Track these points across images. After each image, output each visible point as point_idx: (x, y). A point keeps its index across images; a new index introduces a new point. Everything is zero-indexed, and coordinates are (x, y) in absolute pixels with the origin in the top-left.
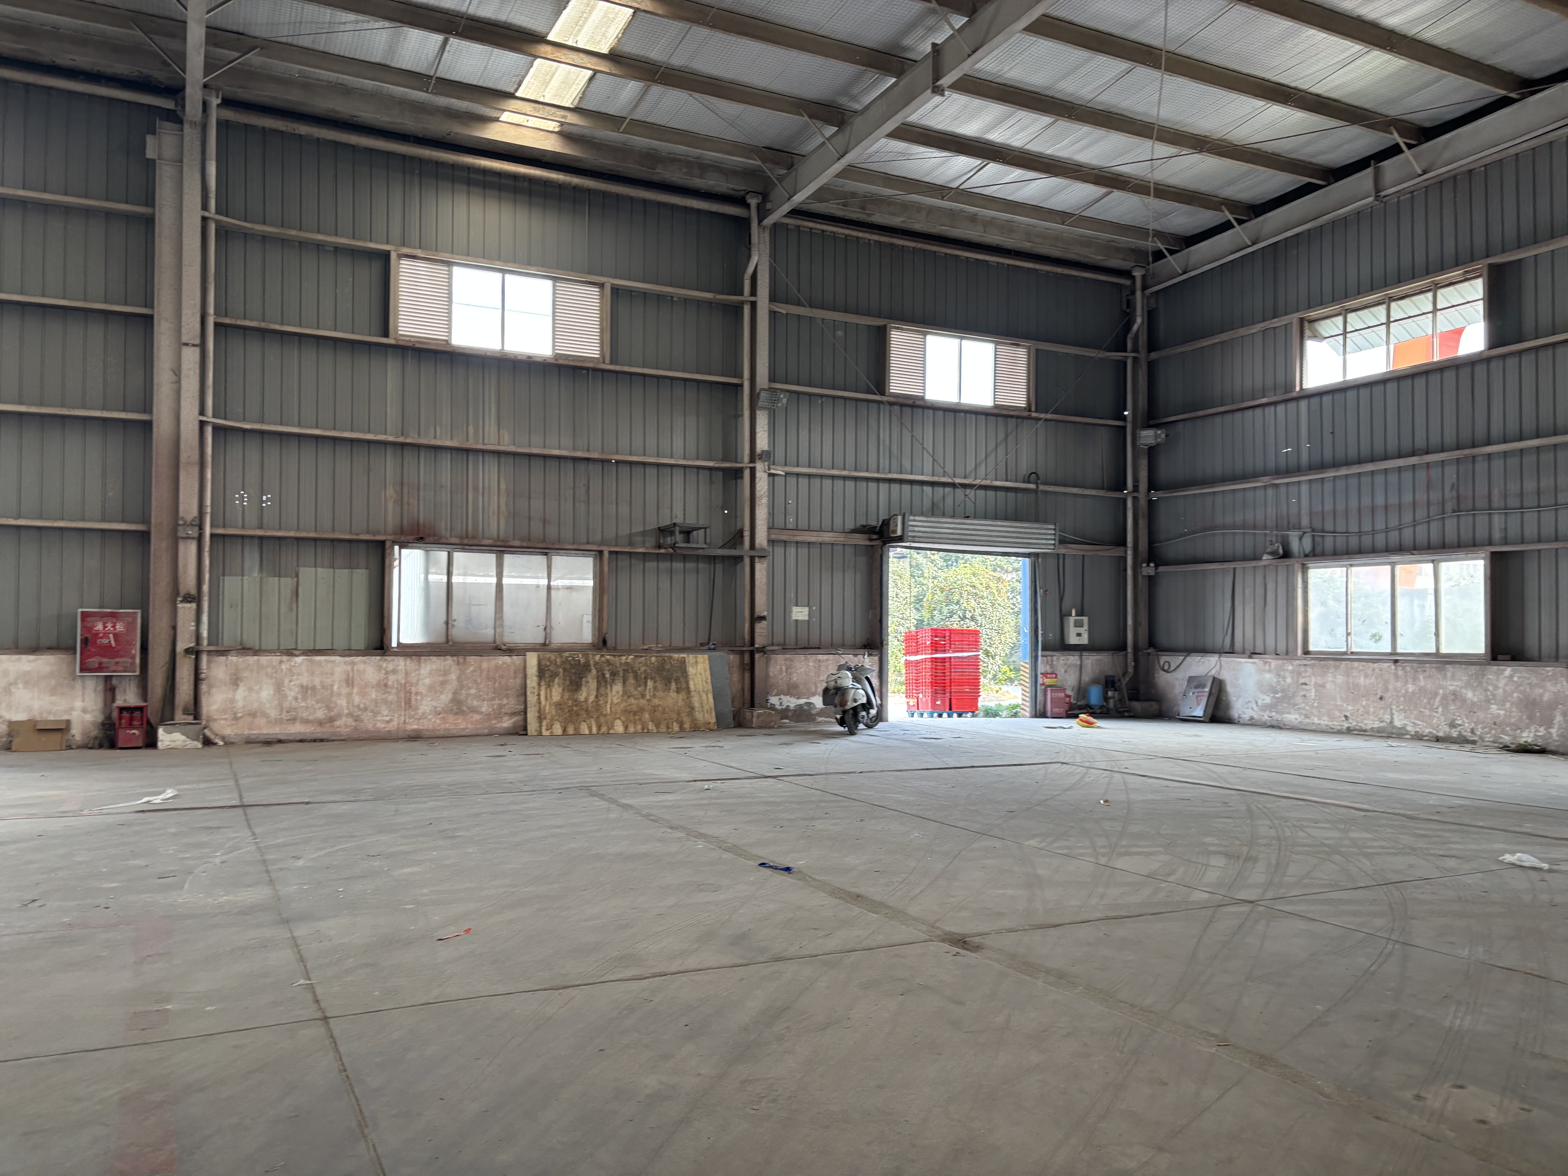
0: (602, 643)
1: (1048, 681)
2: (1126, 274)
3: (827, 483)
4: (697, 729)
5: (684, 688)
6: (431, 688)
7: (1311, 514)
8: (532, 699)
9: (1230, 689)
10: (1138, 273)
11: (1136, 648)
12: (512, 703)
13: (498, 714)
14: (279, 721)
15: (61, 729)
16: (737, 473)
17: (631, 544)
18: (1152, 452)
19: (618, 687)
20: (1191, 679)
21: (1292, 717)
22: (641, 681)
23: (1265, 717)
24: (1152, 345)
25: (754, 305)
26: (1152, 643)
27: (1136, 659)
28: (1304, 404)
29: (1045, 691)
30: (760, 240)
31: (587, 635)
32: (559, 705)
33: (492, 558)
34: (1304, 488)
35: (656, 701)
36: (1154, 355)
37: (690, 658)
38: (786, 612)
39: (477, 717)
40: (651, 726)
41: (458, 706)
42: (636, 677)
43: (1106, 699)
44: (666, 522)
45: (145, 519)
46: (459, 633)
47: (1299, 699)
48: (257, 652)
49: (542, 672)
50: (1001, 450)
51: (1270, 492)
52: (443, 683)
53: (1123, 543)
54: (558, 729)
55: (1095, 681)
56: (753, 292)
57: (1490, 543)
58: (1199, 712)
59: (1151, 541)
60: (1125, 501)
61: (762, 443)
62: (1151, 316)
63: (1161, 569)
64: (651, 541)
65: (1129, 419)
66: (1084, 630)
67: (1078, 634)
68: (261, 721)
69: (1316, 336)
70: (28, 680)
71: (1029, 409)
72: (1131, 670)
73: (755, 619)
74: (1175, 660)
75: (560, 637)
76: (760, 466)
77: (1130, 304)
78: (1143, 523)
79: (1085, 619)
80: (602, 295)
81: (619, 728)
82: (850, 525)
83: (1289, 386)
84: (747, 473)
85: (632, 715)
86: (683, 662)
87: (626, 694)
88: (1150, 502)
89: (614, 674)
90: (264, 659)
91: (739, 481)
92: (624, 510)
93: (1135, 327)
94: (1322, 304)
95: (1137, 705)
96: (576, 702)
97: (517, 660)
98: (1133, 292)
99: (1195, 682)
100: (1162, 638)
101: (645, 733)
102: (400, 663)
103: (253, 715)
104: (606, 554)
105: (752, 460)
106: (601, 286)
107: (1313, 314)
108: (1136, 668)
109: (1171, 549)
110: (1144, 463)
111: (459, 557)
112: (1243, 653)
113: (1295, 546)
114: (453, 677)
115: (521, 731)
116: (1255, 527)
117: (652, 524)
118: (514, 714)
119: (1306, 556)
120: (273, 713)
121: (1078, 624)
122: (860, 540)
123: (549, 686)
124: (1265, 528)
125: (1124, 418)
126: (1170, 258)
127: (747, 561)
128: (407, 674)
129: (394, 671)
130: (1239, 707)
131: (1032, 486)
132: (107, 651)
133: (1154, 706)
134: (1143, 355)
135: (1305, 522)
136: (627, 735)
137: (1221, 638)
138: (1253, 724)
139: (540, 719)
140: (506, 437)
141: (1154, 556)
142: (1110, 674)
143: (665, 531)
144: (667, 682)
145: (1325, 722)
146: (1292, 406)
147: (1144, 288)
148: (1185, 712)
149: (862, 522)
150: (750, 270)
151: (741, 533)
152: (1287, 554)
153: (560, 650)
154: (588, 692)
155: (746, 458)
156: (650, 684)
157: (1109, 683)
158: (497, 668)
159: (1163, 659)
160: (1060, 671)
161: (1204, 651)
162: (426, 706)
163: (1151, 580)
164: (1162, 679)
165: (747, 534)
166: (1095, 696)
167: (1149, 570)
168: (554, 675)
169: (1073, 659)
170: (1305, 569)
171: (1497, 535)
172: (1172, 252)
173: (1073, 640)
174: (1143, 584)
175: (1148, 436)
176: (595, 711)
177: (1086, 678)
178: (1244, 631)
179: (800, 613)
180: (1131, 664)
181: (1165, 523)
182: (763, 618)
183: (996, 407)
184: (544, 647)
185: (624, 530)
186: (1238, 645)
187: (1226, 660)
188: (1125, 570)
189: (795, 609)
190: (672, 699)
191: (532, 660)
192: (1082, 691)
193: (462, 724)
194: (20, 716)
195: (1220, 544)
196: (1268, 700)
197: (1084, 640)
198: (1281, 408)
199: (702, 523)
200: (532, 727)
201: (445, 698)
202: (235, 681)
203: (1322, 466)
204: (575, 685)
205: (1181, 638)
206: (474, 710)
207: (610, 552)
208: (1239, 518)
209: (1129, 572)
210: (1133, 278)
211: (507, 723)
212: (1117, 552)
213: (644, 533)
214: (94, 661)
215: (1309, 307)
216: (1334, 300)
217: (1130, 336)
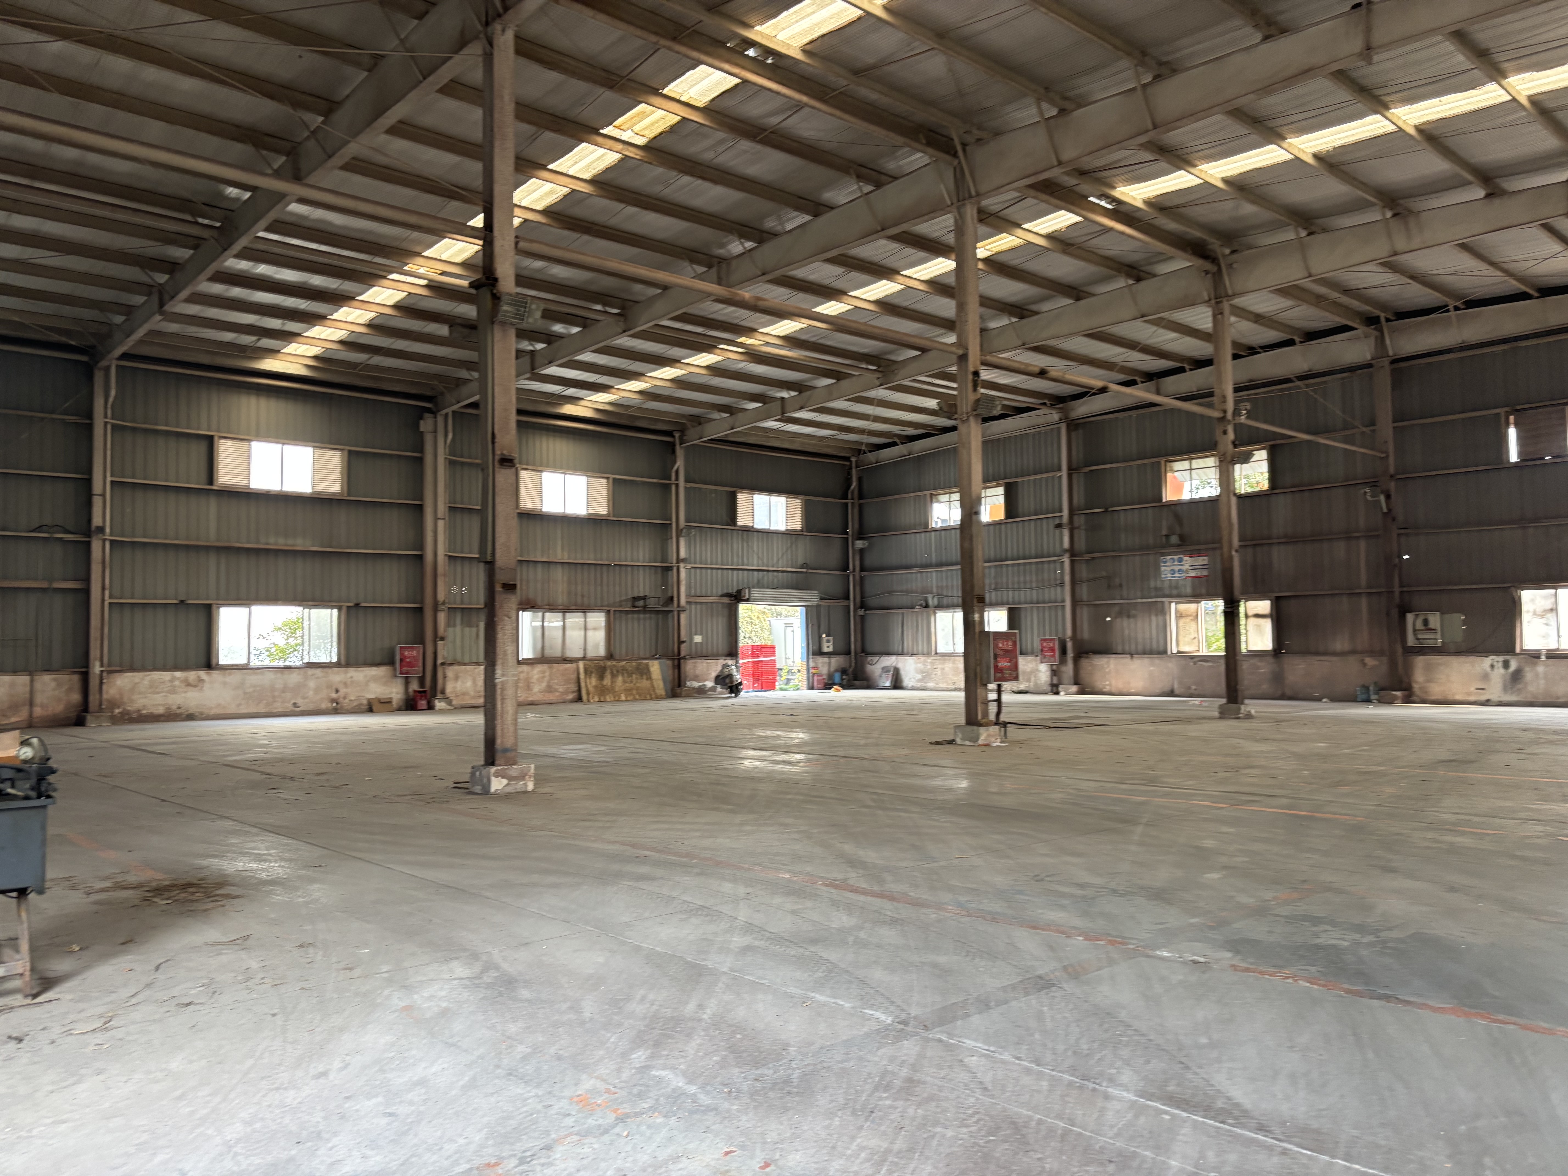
0: (610, 656)
1: (815, 671)
2: (847, 459)
3: (709, 571)
4: (658, 698)
5: (649, 678)
6: (538, 680)
7: (937, 587)
8: (583, 684)
9: (902, 672)
10: (853, 459)
11: (856, 653)
12: (573, 687)
13: (566, 693)
14: (474, 698)
15: (388, 702)
16: (669, 569)
17: (621, 606)
18: (862, 551)
19: (620, 678)
20: (883, 668)
21: (931, 685)
22: (630, 675)
23: (919, 685)
24: (861, 497)
25: (677, 486)
26: (863, 651)
27: (856, 659)
28: (933, 533)
29: (813, 677)
30: (680, 452)
31: (602, 652)
32: (595, 687)
33: (560, 615)
34: (934, 574)
35: (638, 685)
36: (862, 501)
37: (650, 662)
38: (691, 639)
39: (558, 694)
40: (637, 697)
41: (550, 689)
42: (628, 673)
43: (842, 679)
44: (636, 595)
45: (422, 601)
46: (548, 653)
47: (933, 676)
48: (465, 664)
49: (586, 670)
50: (789, 551)
51: (919, 575)
52: (543, 677)
53: (847, 598)
54: (596, 699)
55: (836, 671)
56: (677, 479)
57: (1008, 603)
58: (888, 684)
59: (862, 597)
60: (848, 576)
61: (683, 554)
62: (860, 480)
63: (868, 612)
64: (630, 604)
65: (850, 533)
66: (830, 644)
67: (828, 647)
68: (467, 697)
69: (938, 501)
70: (375, 679)
71: (802, 530)
72: (853, 664)
73: (681, 642)
74: (875, 659)
75: (591, 654)
76: (682, 565)
77: (849, 474)
78: (858, 588)
79: (831, 638)
80: (608, 483)
81: (623, 698)
82: (720, 593)
83: (926, 525)
84: (675, 569)
85: (628, 691)
86: (647, 665)
87: (624, 682)
88: (862, 578)
89: (618, 671)
90: (469, 667)
91: (670, 572)
92: (617, 588)
93: (852, 487)
94: (939, 488)
95: (857, 683)
96: (603, 686)
97: (574, 665)
98: (851, 468)
99: (885, 670)
100: (869, 648)
101: (635, 700)
102: (525, 668)
103: (464, 694)
104: (612, 612)
105: (678, 562)
106: (607, 478)
107: (937, 492)
108: (856, 663)
109: (872, 602)
110: (857, 557)
111: (547, 614)
112: (907, 654)
113: (930, 602)
114: (547, 674)
115: (579, 699)
116: (912, 592)
117: (630, 596)
118: (573, 692)
119: (936, 607)
120: (472, 693)
121: (828, 641)
122: (726, 600)
123: (590, 678)
124: (916, 592)
125: (847, 533)
126: (869, 454)
127: (676, 613)
128: (528, 673)
129: (522, 672)
130: (907, 681)
131: (804, 570)
132: (410, 665)
133: (865, 683)
134: (856, 501)
135: (935, 590)
136: (626, 701)
137: (897, 647)
138: (913, 689)
139: (588, 694)
140: (566, 554)
141: (863, 605)
142: (843, 666)
143: (635, 599)
144: (642, 674)
145: (944, 686)
146: (928, 534)
147: (857, 467)
148: (882, 685)
149: (725, 591)
150: (675, 468)
151: (672, 598)
152: (927, 606)
153: (592, 660)
154: (607, 681)
155: (674, 561)
156: (634, 676)
157: (844, 672)
158: (566, 669)
159: (870, 658)
160: (820, 665)
161: (889, 653)
162: (536, 689)
163: (863, 618)
164: (869, 668)
165: (675, 599)
166: (837, 677)
167: (861, 612)
168: (592, 672)
169: (826, 659)
170: (935, 613)
171: (1011, 600)
172: (870, 451)
173: (825, 649)
174: (858, 619)
175: (860, 544)
176: (611, 690)
177: (832, 669)
178: (908, 643)
179: (698, 639)
180: (853, 661)
181: (869, 588)
182: (684, 642)
183: (788, 530)
184: (584, 658)
185: (618, 600)
186: (905, 651)
187: (900, 658)
188: (849, 612)
189: (696, 637)
190: (645, 683)
191: (581, 665)
192: (831, 676)
193: (551, 697)
194: (371, 696)
195: (896, 600)
196: (919, 676)
197: (831, 649)
198: (923, 535)
199: (652, 595)
200: (585, 697)
201: (544, 684)
202: (457, 678)
203: (941, 565)
204: (601, 677)
205: (877, 648)
206: (556, 690)
207: (615, 611)
208: (904, 588)
209: (852, 613)
210: (851, 461)
211: (570, 697)
212: (845, 603)
213: (626, 600)
214: (405, 669)
215: (935, 489)
216: (945, 488)
217: (850, 491)
